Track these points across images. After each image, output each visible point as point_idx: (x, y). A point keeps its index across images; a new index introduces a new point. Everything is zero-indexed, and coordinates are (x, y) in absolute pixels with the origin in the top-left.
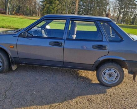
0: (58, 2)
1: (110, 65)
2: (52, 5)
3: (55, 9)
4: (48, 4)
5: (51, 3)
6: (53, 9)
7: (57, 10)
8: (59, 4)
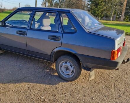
0: (103, 4)
1: (65, 58)
2: (97, 7)
3: (100, 11)
4: (94, 5)
5: (96, 5)
6: (98, 10)
7: (102, 12)
8: (104, 6)
